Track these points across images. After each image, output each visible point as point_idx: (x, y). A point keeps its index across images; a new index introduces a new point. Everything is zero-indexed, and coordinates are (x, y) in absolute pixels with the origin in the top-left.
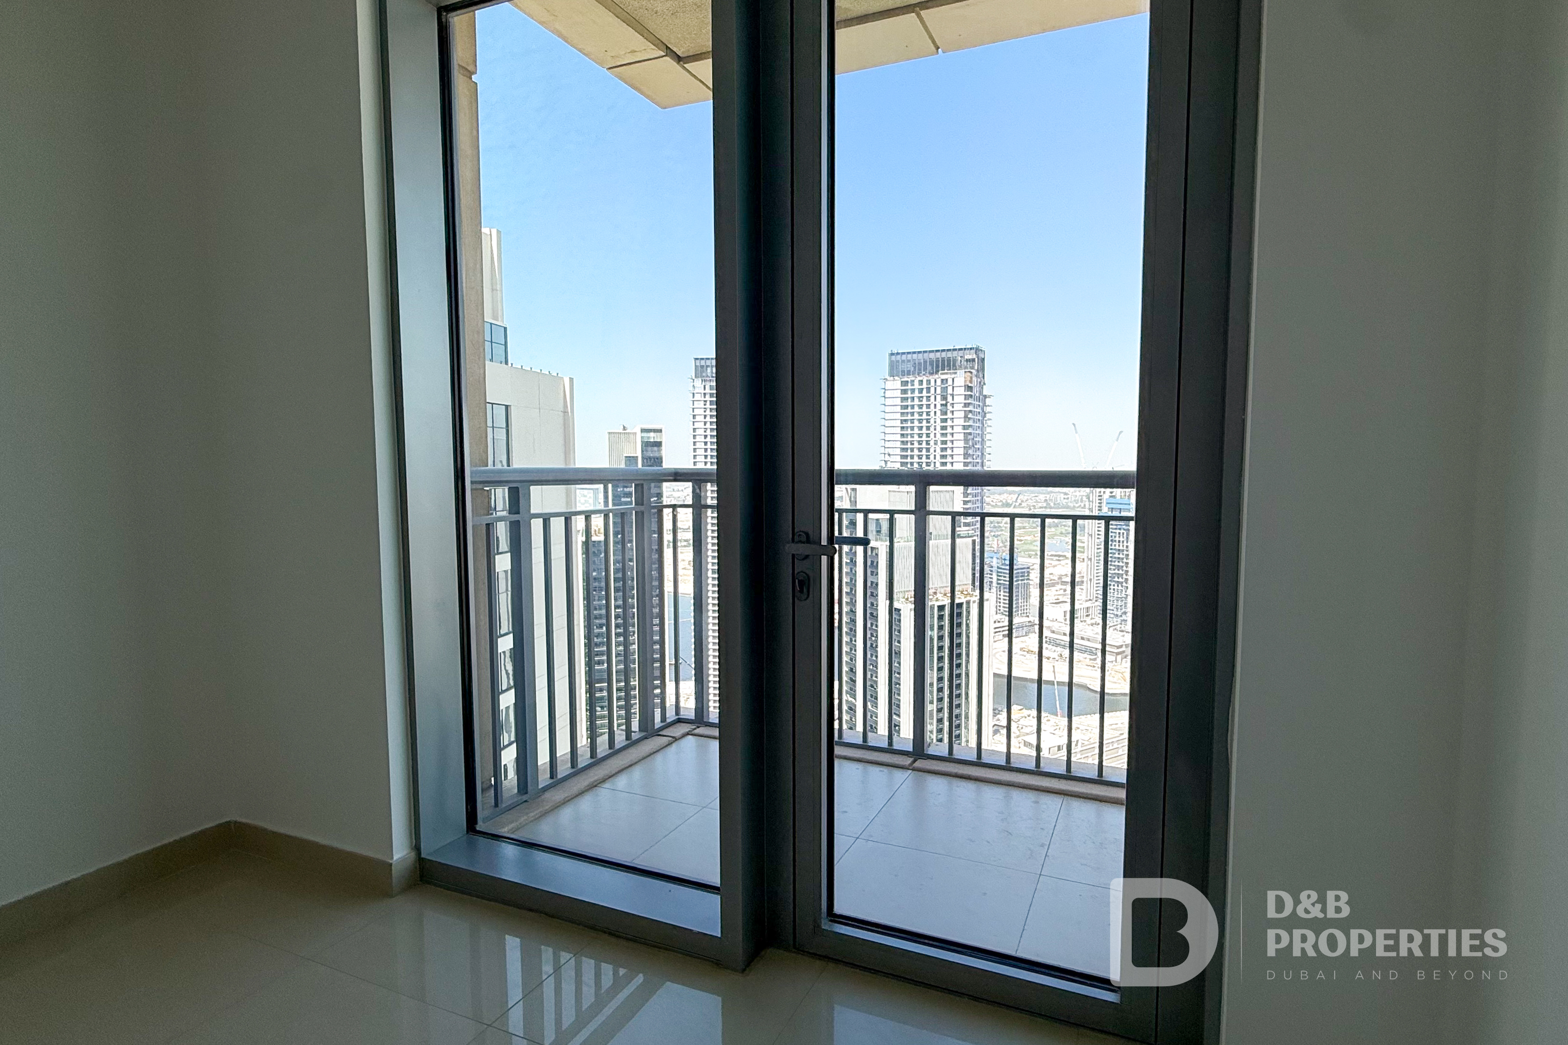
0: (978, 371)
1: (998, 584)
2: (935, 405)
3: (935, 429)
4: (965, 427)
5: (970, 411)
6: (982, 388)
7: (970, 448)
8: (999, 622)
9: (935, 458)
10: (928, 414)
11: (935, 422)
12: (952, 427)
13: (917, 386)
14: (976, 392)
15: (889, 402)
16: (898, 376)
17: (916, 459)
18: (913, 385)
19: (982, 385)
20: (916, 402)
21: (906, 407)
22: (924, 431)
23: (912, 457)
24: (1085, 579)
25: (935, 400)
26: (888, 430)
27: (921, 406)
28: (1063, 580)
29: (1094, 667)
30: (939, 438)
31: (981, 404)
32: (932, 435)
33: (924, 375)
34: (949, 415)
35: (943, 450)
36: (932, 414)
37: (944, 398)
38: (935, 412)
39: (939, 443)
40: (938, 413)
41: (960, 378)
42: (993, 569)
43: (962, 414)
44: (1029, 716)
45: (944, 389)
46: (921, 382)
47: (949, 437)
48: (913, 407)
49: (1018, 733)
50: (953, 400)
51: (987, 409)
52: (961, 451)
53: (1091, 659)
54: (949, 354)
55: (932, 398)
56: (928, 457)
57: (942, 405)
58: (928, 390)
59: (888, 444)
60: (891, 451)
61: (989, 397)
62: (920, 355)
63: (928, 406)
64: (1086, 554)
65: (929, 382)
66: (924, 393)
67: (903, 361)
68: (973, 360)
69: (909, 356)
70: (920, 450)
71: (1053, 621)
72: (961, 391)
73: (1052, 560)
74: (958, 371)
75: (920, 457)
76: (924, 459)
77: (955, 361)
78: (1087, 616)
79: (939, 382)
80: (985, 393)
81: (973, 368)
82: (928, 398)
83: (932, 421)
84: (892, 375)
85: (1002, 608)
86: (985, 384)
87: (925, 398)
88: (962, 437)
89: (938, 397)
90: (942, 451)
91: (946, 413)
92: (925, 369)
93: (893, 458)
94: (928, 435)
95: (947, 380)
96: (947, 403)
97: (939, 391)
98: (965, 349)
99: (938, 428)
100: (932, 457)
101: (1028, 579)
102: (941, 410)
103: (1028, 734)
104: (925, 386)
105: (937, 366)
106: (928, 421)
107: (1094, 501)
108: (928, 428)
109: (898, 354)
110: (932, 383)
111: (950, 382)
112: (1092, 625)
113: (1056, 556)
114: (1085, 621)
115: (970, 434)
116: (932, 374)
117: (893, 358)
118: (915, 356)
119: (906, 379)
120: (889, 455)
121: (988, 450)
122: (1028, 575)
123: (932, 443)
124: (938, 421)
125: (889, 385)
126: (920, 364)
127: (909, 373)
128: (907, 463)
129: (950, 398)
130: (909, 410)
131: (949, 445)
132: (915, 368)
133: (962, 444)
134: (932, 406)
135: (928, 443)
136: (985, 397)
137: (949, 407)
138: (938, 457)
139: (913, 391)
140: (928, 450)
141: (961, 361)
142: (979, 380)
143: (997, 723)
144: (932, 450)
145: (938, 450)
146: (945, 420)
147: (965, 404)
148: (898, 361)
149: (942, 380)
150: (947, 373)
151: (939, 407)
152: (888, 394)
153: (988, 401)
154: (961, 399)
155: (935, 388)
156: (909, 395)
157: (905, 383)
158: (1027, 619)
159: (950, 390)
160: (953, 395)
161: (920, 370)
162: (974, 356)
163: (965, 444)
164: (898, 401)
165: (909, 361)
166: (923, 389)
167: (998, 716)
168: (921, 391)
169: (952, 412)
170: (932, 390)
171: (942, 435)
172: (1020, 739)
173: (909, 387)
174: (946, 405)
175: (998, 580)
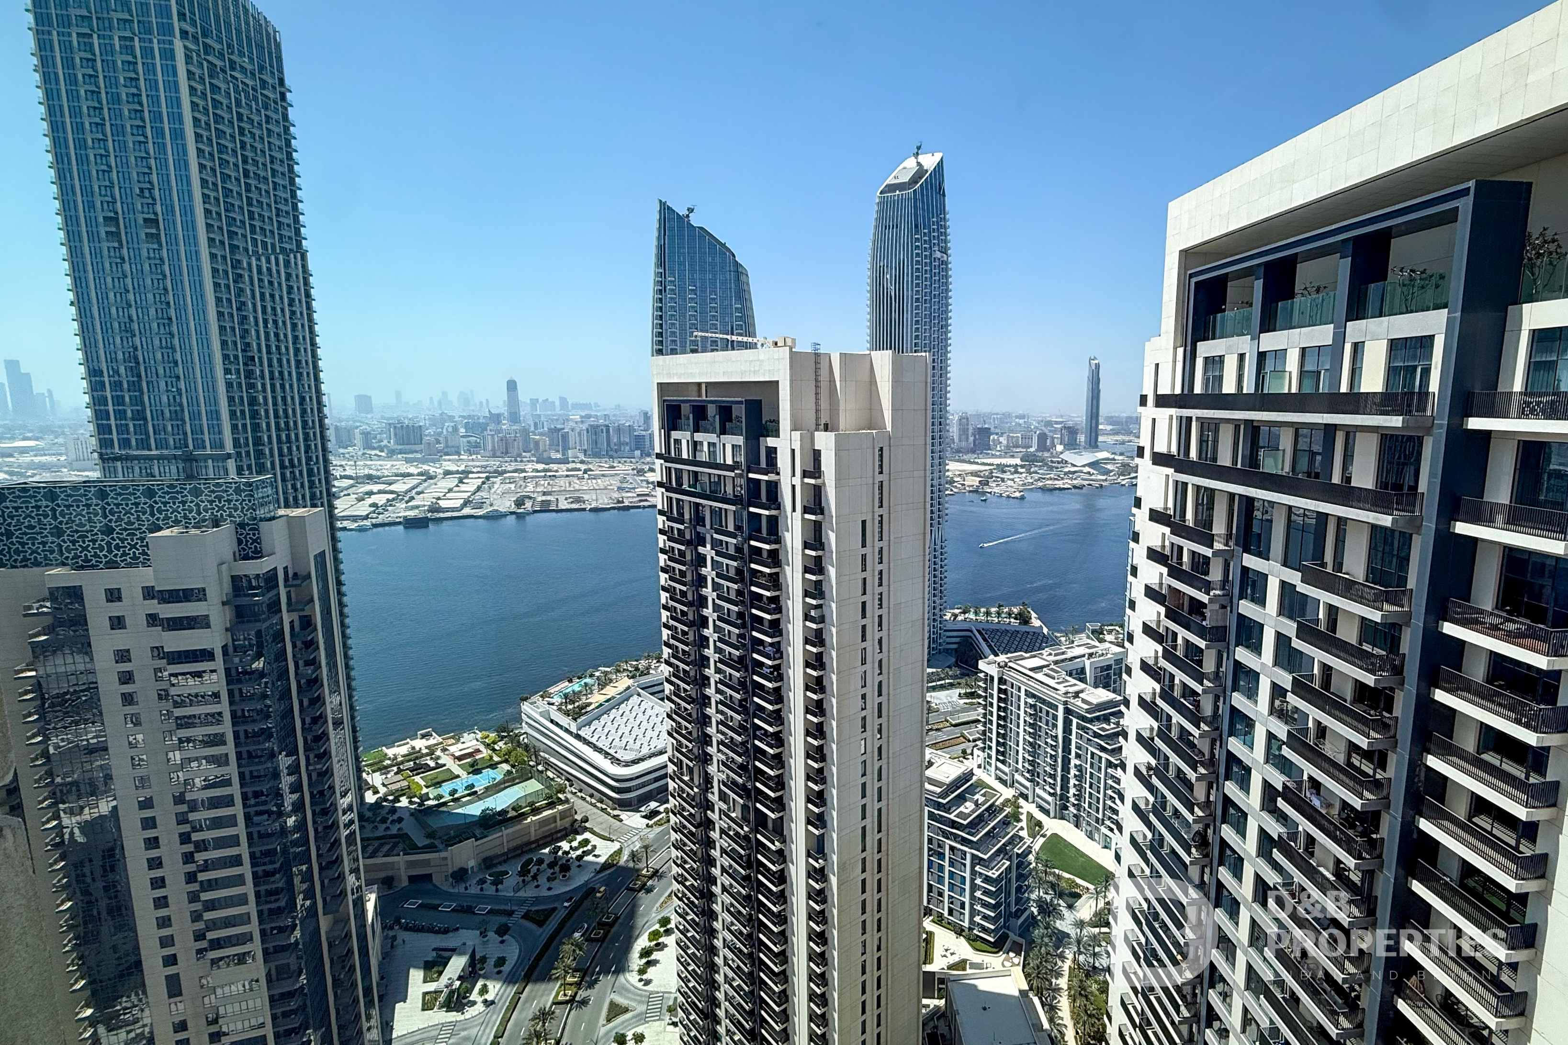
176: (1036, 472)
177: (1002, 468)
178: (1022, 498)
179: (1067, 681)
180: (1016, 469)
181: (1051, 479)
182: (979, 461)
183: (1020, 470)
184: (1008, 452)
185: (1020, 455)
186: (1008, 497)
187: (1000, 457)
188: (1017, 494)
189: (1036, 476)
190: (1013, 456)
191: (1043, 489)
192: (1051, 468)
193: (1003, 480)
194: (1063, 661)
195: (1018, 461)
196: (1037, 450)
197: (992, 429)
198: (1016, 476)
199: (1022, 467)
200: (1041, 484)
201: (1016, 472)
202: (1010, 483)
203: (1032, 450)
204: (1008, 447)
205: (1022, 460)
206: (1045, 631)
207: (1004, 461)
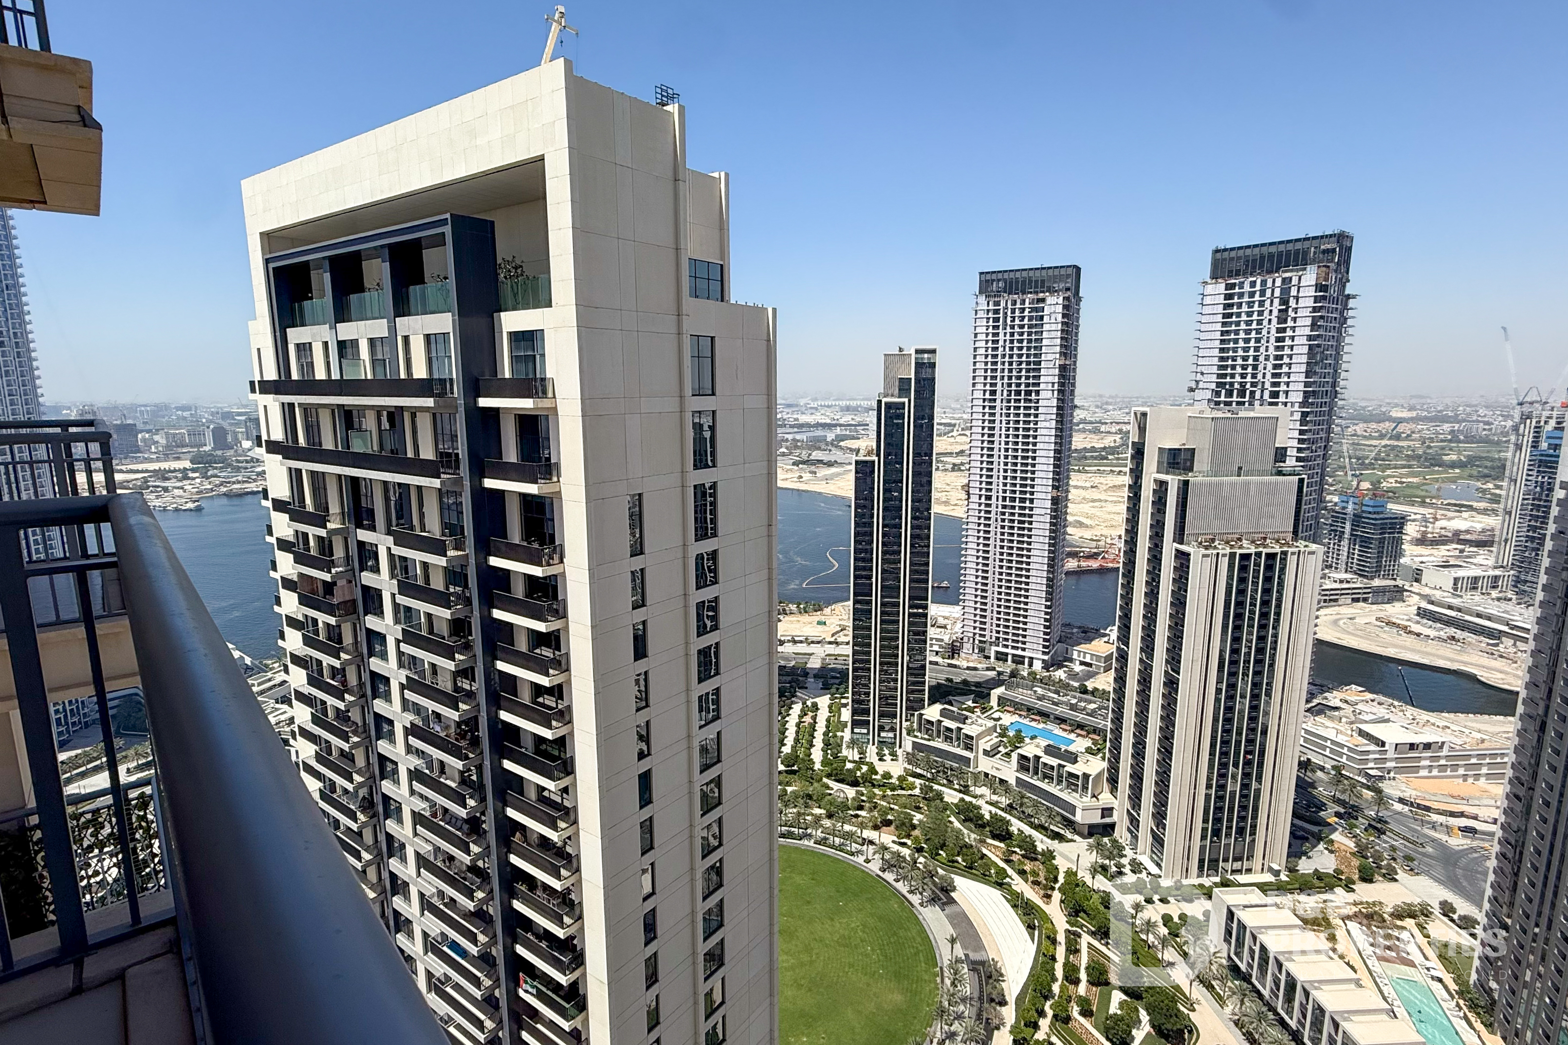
0: (1338, 264)
1: (1352, 535)
2: (1271, 311)
3: (1268, 342)
4: (1310, 338)
5: (1322, 317)
6: (1344, 286)
7: (1316, 363)
8: (1348, 582)
9: (1264, 377)
10: (1259, 322)
11: (1269, 333)
12: (1292, 338)
13: (1247, 288)
14: (1333, 292)
15: (1206, 310)
16: (1222, 277)
17: (1238, 379)
18: (1241, 287)
19: (1343, 282)
20: (1245, 308)
21: (1230, 315)
22: (1252, 343)
23: (1233, 376)
24: (1497, 539)
25: (1271, 305)
26: (1202, 345)
27: (1249, 314)
28: (1462, 537)
29: (1492, 654)
30: (1272, 352)
31: (1339, 307)
32: (1262, 350)
33: (1259, 274)
34: (1290, 323)
35: (1275, 367)
36: (1265, 323)
37: (1284, 301)
38: (1270, 320)
39: (1272, 357)
40: (1275, 321)
41: (1310, 277)
42: (1347, 517)
43: (1308, 321)
44: (1373, 701)
45: (1286, 291)
46: (1253, 284)
47: (1287, 351)
48: (1239, 315)
49: (1353, 718)
50: (1297, 303)
51: (1351, 313)
52: (1303, 368)
53: (1488, 644)
54: (1299, 246)
55: (1268, 303)
56: (1254, 376)
57: (1280, 311)
58: (1263, 293)
59: (1201, 361)
60: (1204, 370)
61: (1354, 297)
62: (1256, 251)
63: (1260, 313)
64: (1502, 506)
65: (1264, 283)
66: (1257, 297)
67: (1232, 259)
68: (1334, 250)
69: (1241, 252)
70: (1244, 367)
71: (1435, 588)
72: (1311, 292)
73: (1449, 510)
74: (1308, 267)
75: (1243, 376)
76: (1249, 379)
77: (1306, 253)
78: (1494, 587)
79: (1278, 282)
80: (1346, 293)
81: (1332, 261)
82: (1261, 303)
83: (1264, 332)
84: (1215, 276)
85: (1354, 566)
86: (1348, 281)
87: (1257, 304)
88: (1305, 350)
89: (1276, 302)
90: (1274, 369)
91: (1285, 321)
92: (1261, 266)
93: (1206, 378)
94: (1257, 349)
95: (1291, 278)
96: (1288, 307)
97: (1277, 293)
98: (1322, 237)
99: (1272, 340)
100: (1260, 376)
101: (1401, 533)
102: (1278, 317)
103: (1366, 722)
104: (1258, 287)
105: (1279, 261)
106: (1258, 332)
107: (1526, 433)
108: (1258, 340)
109: (1225, 250)
110: (1269, 283)
111: (1295, 281)
112: (1499, 599)
113: (1455, 505)
114: (1489, 594)
115: (1319, 346)
116: (1269, 272)
117: (1219, 255)
118: (1248, 252)
119: (1233, 281)
120: (1202, 374)
121: (1344, 366)
122: (1402, 528)
123: (1262, 358)
124: (1273, 331)
125: (1210, 289)
126: (1254, 261)
127: (1238, 274)
128: (1225, 383)
129: (1292, 303)
130: (1234, 319)
131: (1286, 360)
132: (1247, 266)
133: (1304, 359)
134: (1266, 313)
135: (1256, 358)
136: (1348, 297)
137: (1291, 313)
138: (1268, 376)
139: (1241, 295)
140: (1255, 367)
141: (1315, 253)
142: (1339, 276)
143: (1324, 702)
144: (1261, 367)
145: (1270, 366)
146: (1284, 330)
147: (1314, 308)
148: (1225, 259)
149: (1284, 280)
150: (1292, 271)
151: (1275, 313)
152: (1207, 300)
153: (1351, 303)
154: (1310, 303)
155: (1273, 291)
156: (1236, 300)
157: (1232, 286)
158: (1392, 583)
159: (1294, 292)
160: (1297, 298)
161: (1254, 267)
162: (1334, 246)
163: (1309, 358)
164: (1220, 309)
165: (1239, 258)
166: (1255, 292)
167: (1327, 694)
168: (1252, 294)
169: (1295, 320)
170: (1268, 293)
171: (1277, 348)
172: (1354, 727)
173: (1237, 290)
174: (1286, 310)
175: (1352, 530)
176: (216, 476)
177: (163, 475)
178: (199, 509)
179: (277, 710)
180: (184, 475)
181: (239, 482)
182: (124, 468)
183: (191, 475)
184: (171, 451)
185: (189, 456)
186: (177, 510)
187: (158, 460)
188: (191, 505)
189: (217, 481)
190: (178, 459)
191: (228, 495)
192: (238, 469)
193: (166, 490)
194: (270, 688)
195: (187, 464)
196: (214, 449)
197: (140, 426)
198: (185, 482)
199: (194, 470)
200: (224, 489)
201: (186, 478)
202: (177, 492)
203: (207, 448)
204: (168, 447)
205: (192, 462)
206: (248, 661)
207: (165, 465)
